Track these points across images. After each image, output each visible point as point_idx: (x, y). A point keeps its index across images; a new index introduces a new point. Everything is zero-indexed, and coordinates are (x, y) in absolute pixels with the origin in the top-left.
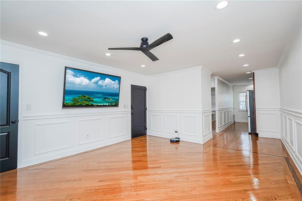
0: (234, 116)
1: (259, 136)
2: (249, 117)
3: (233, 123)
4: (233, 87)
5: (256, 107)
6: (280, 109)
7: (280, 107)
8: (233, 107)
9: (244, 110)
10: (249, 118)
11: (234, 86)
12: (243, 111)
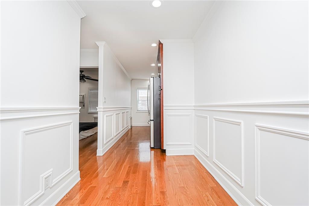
0: (131, 118)
1: (168, 154)
2: (153, 120)
3: (130, 128)
4: (131, 81)
5: (164, 105)
6: (194, 106)
7: (194, 105)
8: (130, 107)
9: (145, 111)
10: (152, 122)
11: (132, 79)
12: (143, 112)
